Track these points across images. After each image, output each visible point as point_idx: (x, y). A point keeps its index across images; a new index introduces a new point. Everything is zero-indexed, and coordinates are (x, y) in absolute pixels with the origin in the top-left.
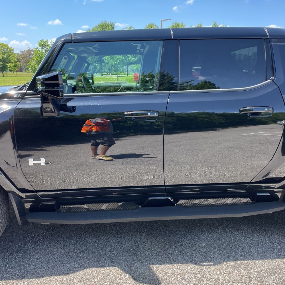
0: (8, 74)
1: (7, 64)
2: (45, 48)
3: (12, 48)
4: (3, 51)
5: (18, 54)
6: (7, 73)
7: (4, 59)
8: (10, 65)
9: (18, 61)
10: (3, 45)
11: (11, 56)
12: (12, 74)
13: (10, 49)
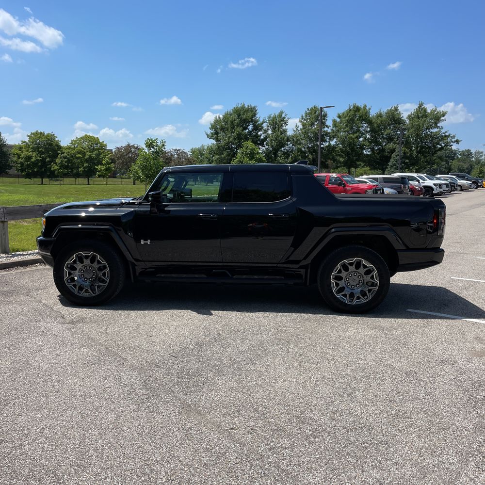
0: (95, 181)
1: (96, 167)
2: (153, 150)
3: (105, 143)
4: (91, 146)
5: (111, 150)
6: (94, 179)
7: (92, 159)
8: (101, 168)
9: (111, 163)
10: (92, 139)
11: (102, 156)
12: (101, 181)
13: (101, 144)
